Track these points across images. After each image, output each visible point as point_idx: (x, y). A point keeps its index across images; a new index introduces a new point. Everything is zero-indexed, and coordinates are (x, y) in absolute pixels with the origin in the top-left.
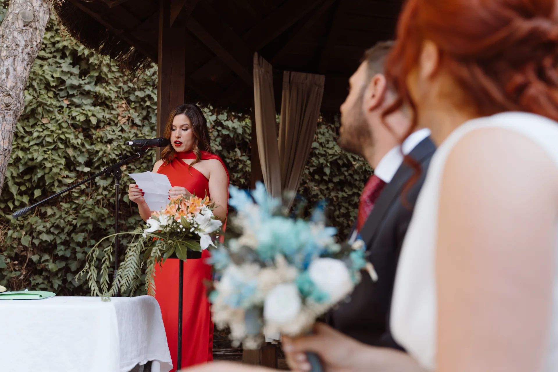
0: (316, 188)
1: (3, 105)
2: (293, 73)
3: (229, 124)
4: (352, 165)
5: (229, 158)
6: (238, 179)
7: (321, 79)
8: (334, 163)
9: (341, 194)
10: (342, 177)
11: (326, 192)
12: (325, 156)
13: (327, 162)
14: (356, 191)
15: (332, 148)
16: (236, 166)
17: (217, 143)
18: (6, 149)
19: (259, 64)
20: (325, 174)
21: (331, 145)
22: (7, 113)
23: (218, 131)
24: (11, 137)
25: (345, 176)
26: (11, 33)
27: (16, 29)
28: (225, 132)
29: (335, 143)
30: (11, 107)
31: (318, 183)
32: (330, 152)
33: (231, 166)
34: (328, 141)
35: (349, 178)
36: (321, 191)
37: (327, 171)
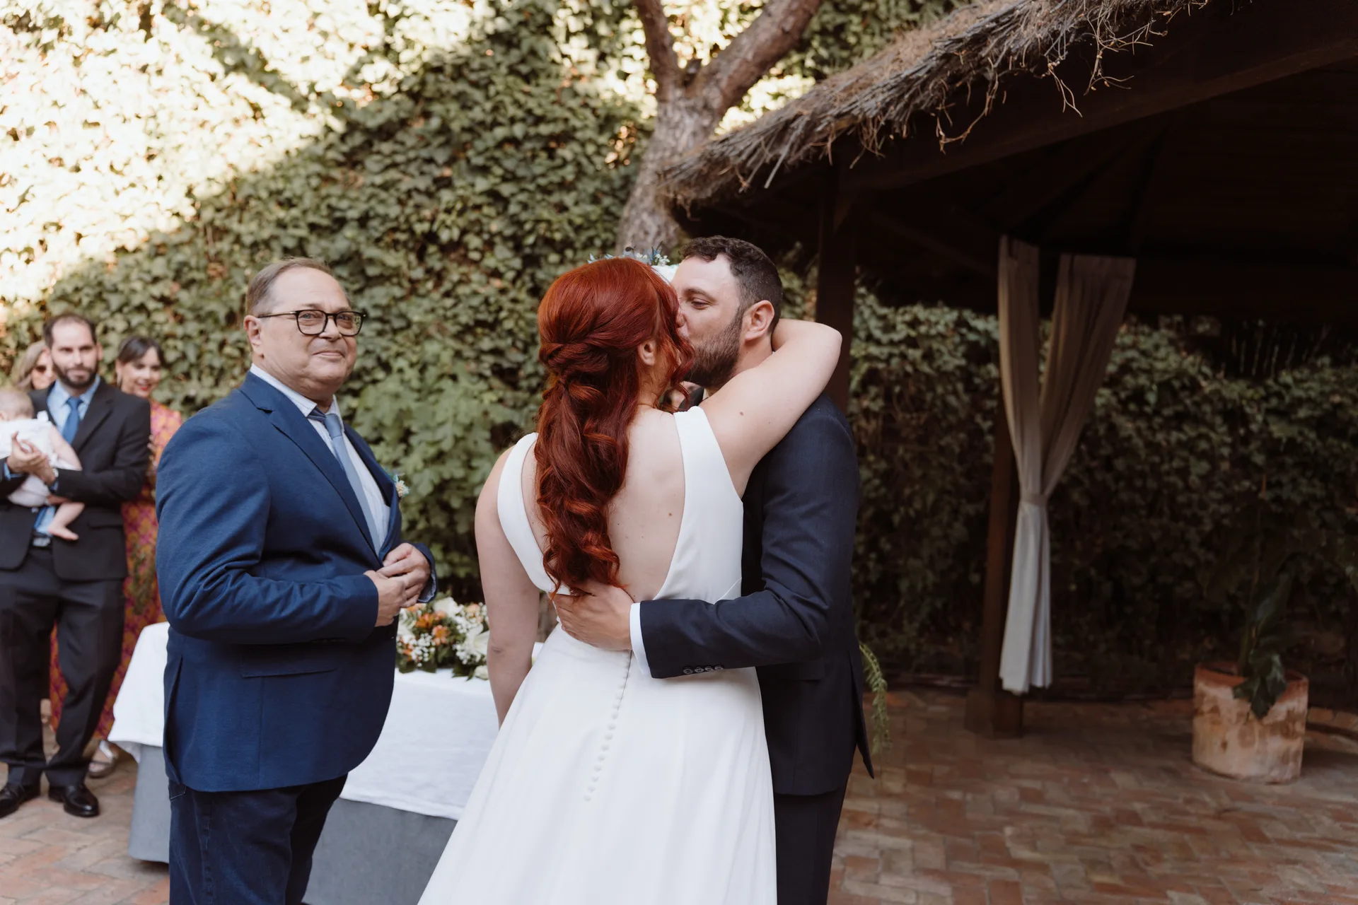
0: (1130, 425)
2: (1078, 258)
3: (980, 324)
4: (1200, 387)
5: (978, 376)
6: (992, 410)
7: (1128, 266)
8: (1165, 386)
9: (1175, 436)
10: (1180, 408)
11: (1145, 433)
12: (1149, 372)
13: (1152, 382)
14: (1203, 430)
15: (1164, 360)
16: (991, 388)
17: (959, 354)
19: (1010, 253)
20: (1147, 403)
21: (1162, 353)
23: (962, 335)
25: (1186, 406)
26: (638, 216)
27: (645, 210)
28: (972, 337)
29: (1171, 349)
31: (1134, 417)
32: (1159, 365)
33: (983, 387)
34: (1157, 347)
35: (1193, 409)
36: (1138, 430)
37: (1152, 398)
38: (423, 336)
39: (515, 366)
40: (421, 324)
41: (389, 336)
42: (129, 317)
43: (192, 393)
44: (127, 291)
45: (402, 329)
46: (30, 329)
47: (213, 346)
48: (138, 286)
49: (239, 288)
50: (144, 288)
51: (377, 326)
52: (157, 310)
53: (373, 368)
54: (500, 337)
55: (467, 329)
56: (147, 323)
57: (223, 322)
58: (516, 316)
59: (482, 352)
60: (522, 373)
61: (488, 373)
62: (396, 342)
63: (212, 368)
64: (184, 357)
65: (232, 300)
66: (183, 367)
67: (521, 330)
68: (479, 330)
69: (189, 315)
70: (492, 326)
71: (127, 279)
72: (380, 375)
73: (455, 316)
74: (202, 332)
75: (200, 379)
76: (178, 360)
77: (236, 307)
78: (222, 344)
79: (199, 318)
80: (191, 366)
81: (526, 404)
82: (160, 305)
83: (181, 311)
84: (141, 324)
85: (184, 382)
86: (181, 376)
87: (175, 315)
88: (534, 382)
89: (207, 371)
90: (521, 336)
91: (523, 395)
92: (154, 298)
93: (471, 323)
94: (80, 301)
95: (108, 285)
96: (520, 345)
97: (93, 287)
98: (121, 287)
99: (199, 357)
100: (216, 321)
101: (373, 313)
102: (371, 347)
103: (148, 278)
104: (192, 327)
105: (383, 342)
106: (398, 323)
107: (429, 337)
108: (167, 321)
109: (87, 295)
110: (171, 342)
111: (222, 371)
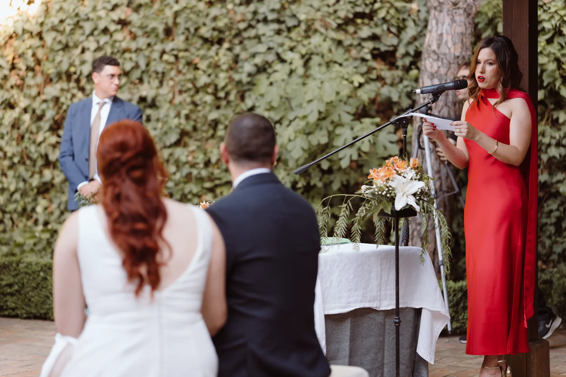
1: (448, 4)
18: (458, 57)
22: (456, 13)
24: (464, 40)
30: (460, 5)
38: (309, 31)
39: (391, 49)
40: (307, 20)
41: (285, 34)
42: (98, 38)
43: (144, 94)
44: (95, 18)
45: (295, 27)
46: (34, 55)
47: (156, 55)
48: (102, 13)
49: (171, 8)
50: (107, 15)
51: (275, 26)
52: (116, 31)
53: (273, 62)
54: (376, 25)
55: (348, 21)
56: (111, 42)
57: (162, 36)
58: (388, 5)
59: (364, 40)
60: (399, 54)
61: (369, 57)
62: (291, 38)
63: (157, 73)
64: (137, 66)
65: (167, 18)
66: (136, 74)
67: (393, 17)
68: (359, 21)
69: (140, 33)
70: (370, 16)
71: (94, 9)
72: (278, 66)
73: (335, 12)
74: (149, 45)
75: (149, 82)
76: (133, 68)
77: (170, 23)
78: (163, 52)
79: (147, 34)
80: (143, 72)
81: (401, 80)
82: (119, 27)
83: (134, 30)
84: (106, 43)
85: (140, 86)
86: (137, 81)
87: (131, 33)
88: (407, 61)
89: (154, 75)
90: (394, 22)
91: (399, 73)
92: (114, 21)
93: (351, 16)
94: (64, 29)
95: (82, 15)
96: (394, 30)
97: (72, 18)
98: (91, 16)
99: (148, 65)
100: (157, 36)
101: (271, 16)
102: (271, 45)
103: (109, 7)
104: (142, 42)
105: (279, 39)
106: (291, 23)
107: (316, 31)
108: (125, 38)
109: (69, 25)
110: (127, 55)
111: (163, 73)
